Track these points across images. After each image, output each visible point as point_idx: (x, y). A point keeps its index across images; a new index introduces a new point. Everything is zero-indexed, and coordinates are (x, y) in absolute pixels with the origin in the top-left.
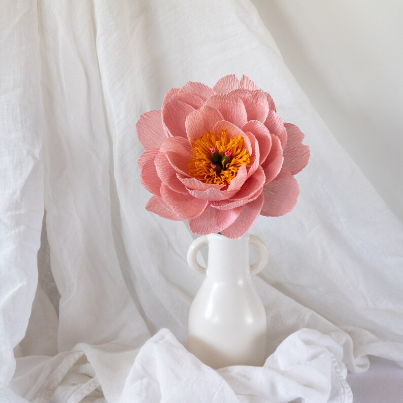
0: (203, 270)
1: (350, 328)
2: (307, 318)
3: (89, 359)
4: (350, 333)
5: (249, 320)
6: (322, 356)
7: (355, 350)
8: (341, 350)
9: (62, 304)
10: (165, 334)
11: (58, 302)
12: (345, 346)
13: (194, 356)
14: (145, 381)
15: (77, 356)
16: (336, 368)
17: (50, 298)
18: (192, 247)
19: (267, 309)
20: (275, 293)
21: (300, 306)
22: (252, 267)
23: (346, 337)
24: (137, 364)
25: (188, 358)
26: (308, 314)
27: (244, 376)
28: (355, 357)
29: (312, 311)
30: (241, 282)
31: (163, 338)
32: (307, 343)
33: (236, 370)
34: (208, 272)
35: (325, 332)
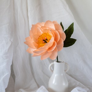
0: (53, 71)
1: (89, 87)
2: (78, 84)
4: (89, 88)
5: (64, 84)
9: (16, 79)
12: (88, 91)
18: (50, 65)
20: (70, 77)
21: (76, 81)
22: (65, 71)
23: (88, 89)
30: (62, 75)
31: (42, 88)
34: (54, 72)
35: (83, 88)
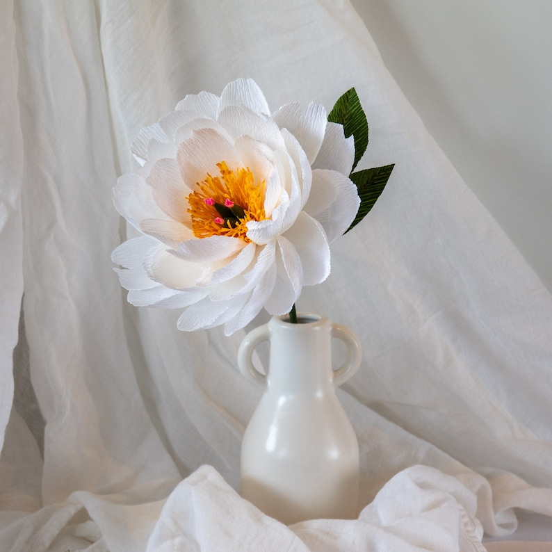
0: (262, 378)
1: (488, 470)
2: (422, 454)
3: (91, 514)
4: (489, 477)
5: (334, 454)
6: (445, 504)
7: (495, 500)
8: (473, 499)
9: (49, 433)
10: (207, 473)
11: (43, 431)
12: (481, 494)
13: (250, 504)
14: (178, 540)
15: (72, 511)
16: (466, 524)
17: (30, 427)
18: (245, 343)
19: (361, 441)
20: (373, 416)
21: (411, 436)
22: (337, 371)
23: (481, 481)
24: (165, 517)
25: (243, 508)
26: (423, 447)
27: (327, 534)
28: (496, 511)
29: (429, 445)
30: (319, 394)
31: (204, 478)
32: (423, 486)
33: (316, 525)
34: (269, 382)
35: (453, 473)
